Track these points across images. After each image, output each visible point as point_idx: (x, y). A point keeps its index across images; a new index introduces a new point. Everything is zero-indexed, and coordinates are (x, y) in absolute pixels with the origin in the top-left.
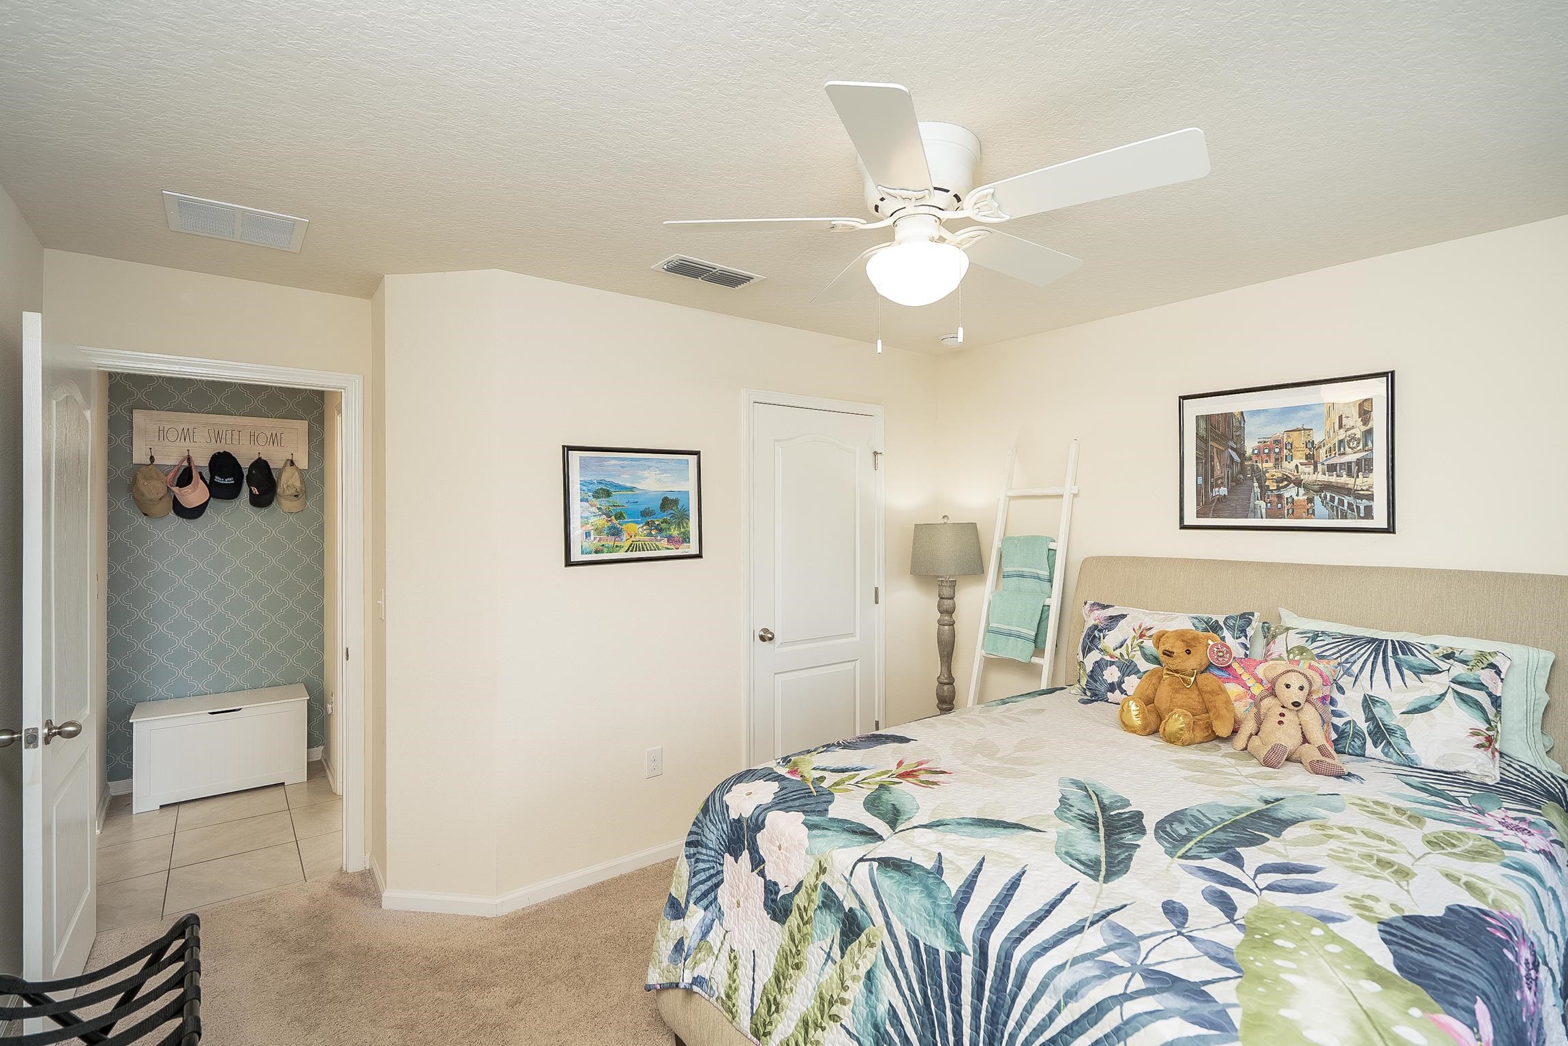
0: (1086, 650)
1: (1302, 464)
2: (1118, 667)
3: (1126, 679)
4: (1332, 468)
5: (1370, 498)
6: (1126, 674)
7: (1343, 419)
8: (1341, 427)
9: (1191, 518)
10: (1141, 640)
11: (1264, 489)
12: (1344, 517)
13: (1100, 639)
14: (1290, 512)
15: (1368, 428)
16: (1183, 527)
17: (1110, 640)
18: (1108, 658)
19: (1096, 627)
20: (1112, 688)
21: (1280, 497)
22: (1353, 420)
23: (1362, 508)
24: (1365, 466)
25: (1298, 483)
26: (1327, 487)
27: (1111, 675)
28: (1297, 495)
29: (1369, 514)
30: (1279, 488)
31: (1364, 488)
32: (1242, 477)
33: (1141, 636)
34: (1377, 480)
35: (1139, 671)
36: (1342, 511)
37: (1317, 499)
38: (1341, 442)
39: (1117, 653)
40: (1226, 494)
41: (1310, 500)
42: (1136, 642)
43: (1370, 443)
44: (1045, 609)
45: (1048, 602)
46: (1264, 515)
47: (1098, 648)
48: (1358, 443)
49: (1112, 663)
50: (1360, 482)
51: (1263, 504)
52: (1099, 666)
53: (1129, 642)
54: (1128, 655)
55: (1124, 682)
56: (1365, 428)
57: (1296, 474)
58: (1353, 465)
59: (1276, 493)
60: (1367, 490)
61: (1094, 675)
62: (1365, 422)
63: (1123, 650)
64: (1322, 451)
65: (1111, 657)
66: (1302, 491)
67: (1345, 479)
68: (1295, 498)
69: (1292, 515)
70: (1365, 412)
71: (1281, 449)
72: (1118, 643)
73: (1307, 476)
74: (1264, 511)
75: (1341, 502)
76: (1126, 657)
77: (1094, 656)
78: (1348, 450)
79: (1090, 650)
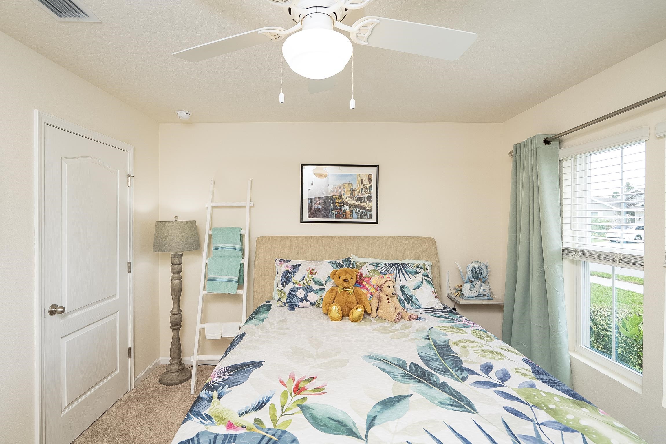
0: (284, 284)
1: (349, 197)
2: (304, 290)
3: (308, 295)
4: (359, 199)
5: (371, 211)
6: (308, 292)
7: (363, 181)
8: (362, 184)
9: (305, 218)
10: (312, 275)
11: (335, 206)
12: (363, 218)
13: (291, 277)
14: (344, 216)
15: (371, 185)
16: (302, 222)
17: (297, 277)
18: (297, 286)
19: (288, 272)
20: (301, 300)
21: (341, 209)
22: (366, 182)
23: (368, 214)
24: (369, 199)
25: (347, 205)
26: (357, 206)
27: (301, 294)
28: (347, 209)
29: (370, 217)
30: (340, 206)
31: (369, 207)
32: (326, 201)
33: (311, 273)
34: (373, 204)
35: (314, 290)
36: (362, 215)
37: (354, 211)
38: (362, 189)
39: (302, 283)
40: (320, 208)
41: (351, 211)
42: (310, 276)
43: (371, 191)
44: (242, 264)
45: (243, 261)
46: (335, 217)
47: (291, 282)
48: (367, 190)
49: (300, 288)
50: (368, 205)
51: (334, 212)
52: (293, 291)
53: (306, 277)
54: (307, 283)
55: (307, 296)
56: (369, 185)
57: (346, 201)
58: (366, 198)
59: (339, 208)
60: (370, 208)
61: (290, 296)
62: (370, 183)
63: (304, 281)
64: (356, 192)
65: (299, 285)
66: (348, 208)
67: (363, 204)
68: (346, 210)
69: (345, 217)
70: (370, 179)
71: (341, 190)
72: (301, 278)
73: (350, 202)
74: (335, 215)
75: (362, 212)
76: (307, 284)
77: (290, 286)
78: (364, 193)
79: (287, 283)
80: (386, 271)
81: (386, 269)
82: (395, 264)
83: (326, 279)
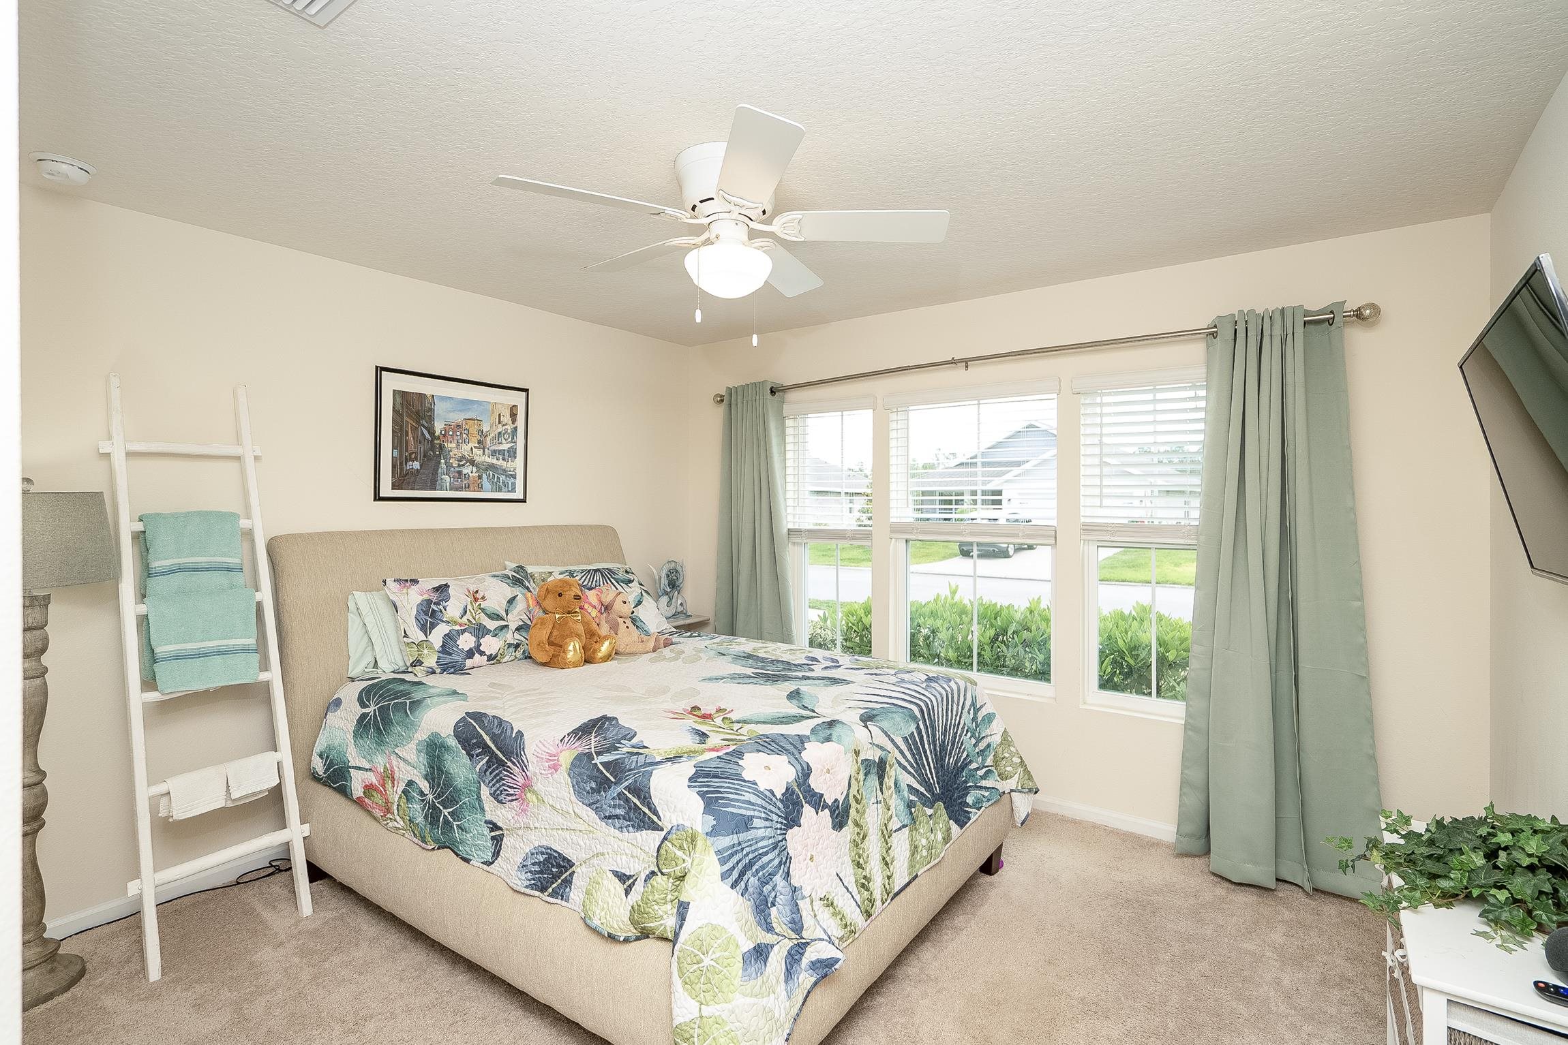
0: (426, 628)
1: (475, 447)
2: (471, 633)
3: (481, 641)
4: (494, 453)
5: (514, 477)
6: (480, 637)
7: (502, 417)
8: (499, 423)
9: (386, 490)
10: (478, 603)
11: (449, 465)
12: (500, 491)
13: (441, 611)
14: (467, 486)
15: (515, 425)
16: (378, 498)
17: (453, 609)
18: (457, 628)
19: (429, 602)
20: (470, 654)
21: (460, 473)
22: (507, 419)
23: (510, 483)
24: (512, 453)
25: (473, 463)
26: (491, 467)
27: (466, 642)
28: (472, 473)
29: (513, 490)
30: (459, 466)
31: (512, 469)
32: (432, 453)
33: (476, 600)
34: (519, 463)
35: (489, 631)
36: (499, 486)
37: (484, 475)
38: (500, 433)
39: (464, 620)
40: (419, 468)
41: (480, 477)
42: (476, 606)
43: (515, 437)
44: (259, 607)
45: (258, 596)
46: (448, 489)
47: (443, 621)
48: (509, 437)
49: (463, 631)
50: (508, 465)
51: (447, 478)
52: (450, 638)
53: (469, 607)
54: (475, 619)
55: (481, 644)
56: (513, 426)
57: (471, 455)
58: (506, 452)
59: (457, 469)
60: (513, 471)
61: (445, 650)
62: (514, 421)
63: (468, 616)
64: (488, 439)
65: (461, 625)
66: (475, 469)
67: (501, 462)
68: (471, 475)
69: (468, 488)
70: (513, 416)
71: (461, 433)
72: (461, 611)
73: (478, 458)
74: (448, 484)
75: (498, 478)
76: (474, 622)
77: (441, 630)
78: (504, 441)
79: (433, 626)
80: (589, 582)
81: (587, 580)
82: (596, 571)
83: (504, 606)
